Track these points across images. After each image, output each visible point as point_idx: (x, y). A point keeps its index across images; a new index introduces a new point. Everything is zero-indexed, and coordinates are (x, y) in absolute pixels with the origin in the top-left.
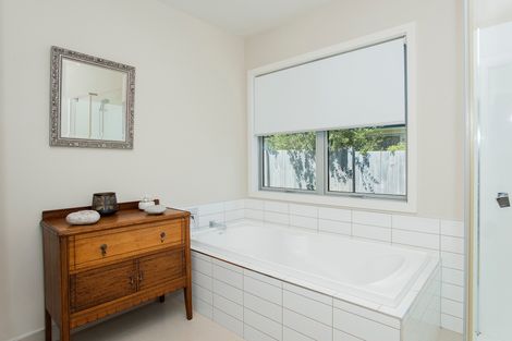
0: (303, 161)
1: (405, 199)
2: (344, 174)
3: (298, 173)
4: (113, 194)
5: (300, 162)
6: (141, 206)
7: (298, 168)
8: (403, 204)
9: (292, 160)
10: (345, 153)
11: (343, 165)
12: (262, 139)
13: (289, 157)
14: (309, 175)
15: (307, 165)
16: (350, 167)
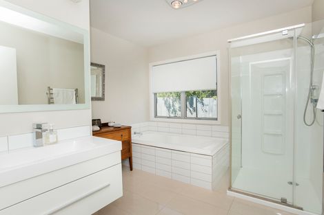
0: (171, 103)
1: (216, 119)
2: (191, 109)
3: (169, 110)
4: (100, 120)
5: (170, 104)
6: (109, 125)
7: (169, 108)
8: (216, 121)
9: (165, 103)
10: (192, 99)
11: (191, 105)
12: (155, 94)
13: (163, 102)
14: (175, 111)
15: (173, 106)
16: (195, 106)
